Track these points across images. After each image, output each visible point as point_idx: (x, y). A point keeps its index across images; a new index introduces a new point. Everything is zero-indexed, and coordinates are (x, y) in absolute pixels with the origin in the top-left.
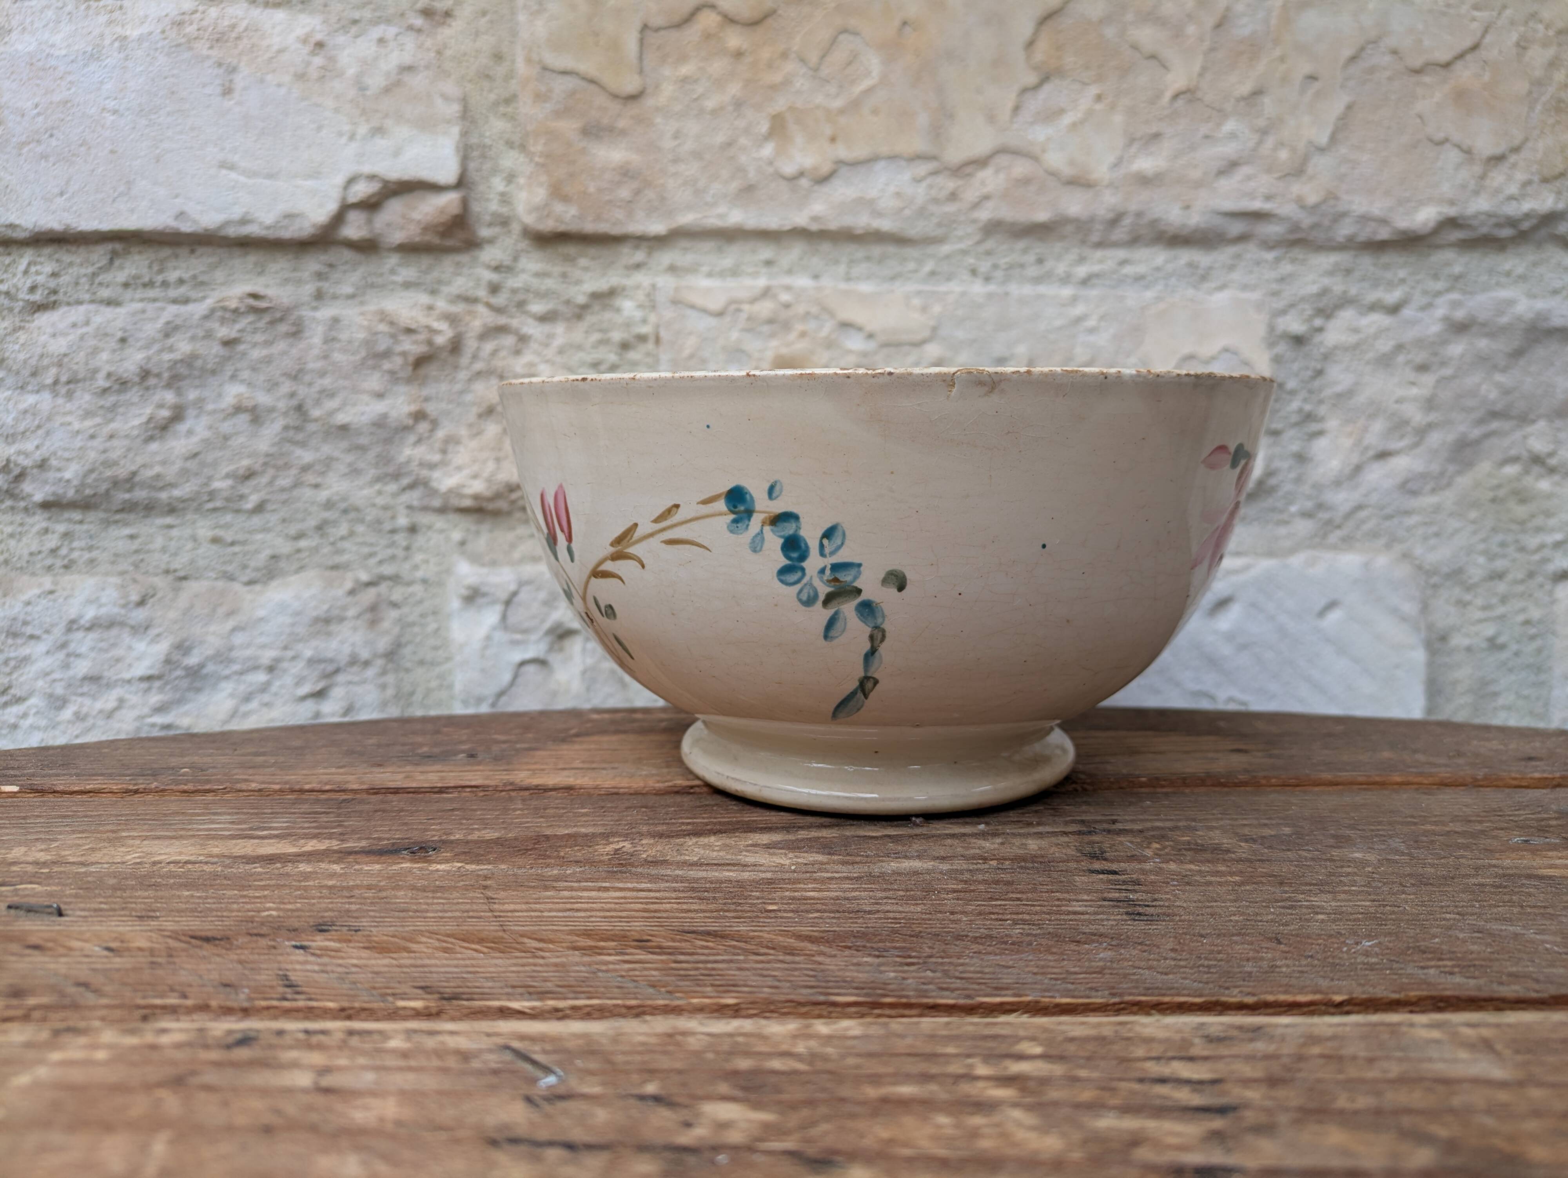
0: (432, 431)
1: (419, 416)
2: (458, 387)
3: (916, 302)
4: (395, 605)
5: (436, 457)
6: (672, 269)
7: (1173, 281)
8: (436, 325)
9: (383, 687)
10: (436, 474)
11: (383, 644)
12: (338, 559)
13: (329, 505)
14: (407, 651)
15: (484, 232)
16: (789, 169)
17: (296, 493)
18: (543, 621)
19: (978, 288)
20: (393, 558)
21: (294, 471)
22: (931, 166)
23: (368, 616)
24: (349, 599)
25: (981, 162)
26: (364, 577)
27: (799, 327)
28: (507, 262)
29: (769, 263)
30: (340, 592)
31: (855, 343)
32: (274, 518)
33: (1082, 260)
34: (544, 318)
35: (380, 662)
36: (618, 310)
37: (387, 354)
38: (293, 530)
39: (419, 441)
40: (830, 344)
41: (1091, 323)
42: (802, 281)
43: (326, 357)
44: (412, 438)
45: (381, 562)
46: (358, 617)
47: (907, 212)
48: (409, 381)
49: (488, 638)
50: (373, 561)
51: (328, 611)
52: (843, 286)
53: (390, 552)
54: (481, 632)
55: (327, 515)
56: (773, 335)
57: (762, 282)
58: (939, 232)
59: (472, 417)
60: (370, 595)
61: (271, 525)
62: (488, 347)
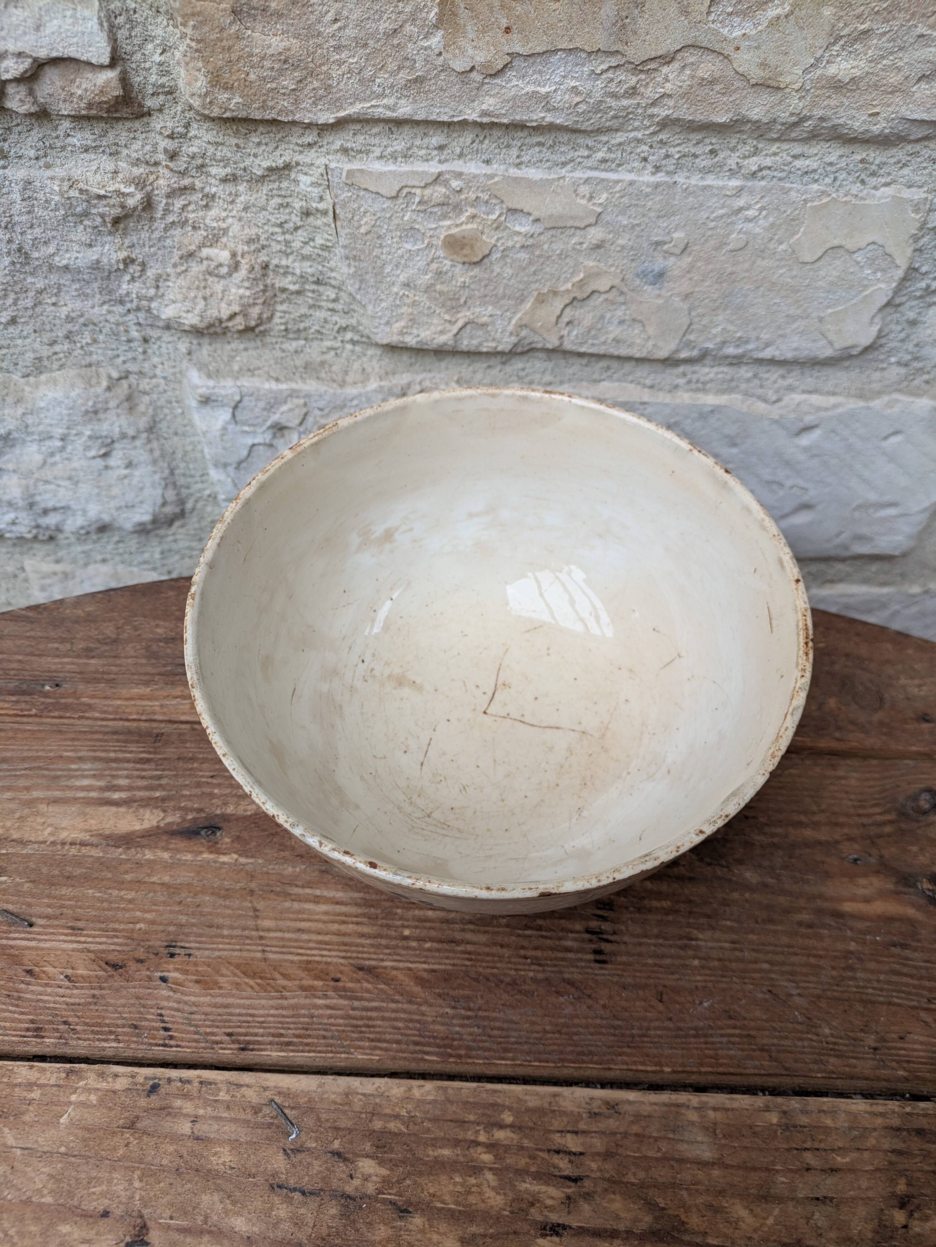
0: (143, 271)
1: (128, 262)
2: (156, 235)
3: (584, 190)
4: (145, 393)
5: (152, 292)
6: (345, 151)
7: (842, 176)
8: (124, 189)
9: (151, 451)
10: (154, 305)
11: (143, 423)
12: (88, 359)
13: (69, 319)
14: (163, 425)
15: (150, 103)
16: (459, 65)
17: (38, 310)
18: (265, 421)
19: (647, 178)
20: (134, 359)
21: (31, 294)
22: (614, 61)
23: (126, 405)
24: (108, 394)
25: (667, 59)
26: (115, 374)
27: (470, 211)
28: (181, 130)
29: (441, 148)
30: (100, 390)
31: (523, 227)
32: (28, 329)
33: (756, 152)
34: (225, 180)
35: (144, 435)
36: (296, 182)
37: (86, 214)
38: (46, 337)
39: (133, 279)
40: (498, 227)
41: (751, 213)
42: (473, 167)
43: (29, 212)
44: (127, 277)
45: (124, 362)
46: (118, 406)
47: (583, 107)
48: (110, 233)
49: (224, 429)
50: (119, 361)
51: (93, 406)
52: (514, 172)
53: (130, 355)
54: (219, 424)
55: (69, 326)
56: (445, 217)
57: (433, 168)
58: (615, 123)
59: (176, 259)
60: (123, 388)
61: (25, 333)
62: (178, 203)
